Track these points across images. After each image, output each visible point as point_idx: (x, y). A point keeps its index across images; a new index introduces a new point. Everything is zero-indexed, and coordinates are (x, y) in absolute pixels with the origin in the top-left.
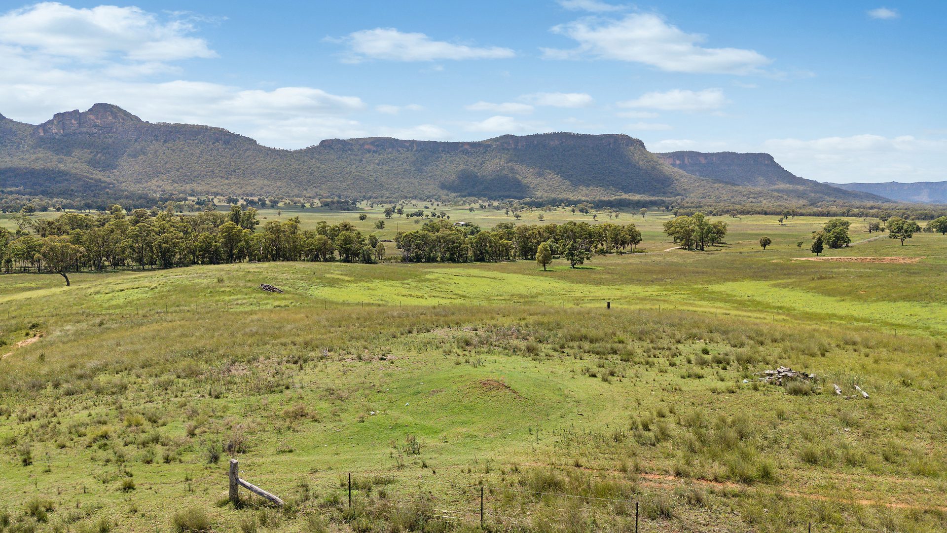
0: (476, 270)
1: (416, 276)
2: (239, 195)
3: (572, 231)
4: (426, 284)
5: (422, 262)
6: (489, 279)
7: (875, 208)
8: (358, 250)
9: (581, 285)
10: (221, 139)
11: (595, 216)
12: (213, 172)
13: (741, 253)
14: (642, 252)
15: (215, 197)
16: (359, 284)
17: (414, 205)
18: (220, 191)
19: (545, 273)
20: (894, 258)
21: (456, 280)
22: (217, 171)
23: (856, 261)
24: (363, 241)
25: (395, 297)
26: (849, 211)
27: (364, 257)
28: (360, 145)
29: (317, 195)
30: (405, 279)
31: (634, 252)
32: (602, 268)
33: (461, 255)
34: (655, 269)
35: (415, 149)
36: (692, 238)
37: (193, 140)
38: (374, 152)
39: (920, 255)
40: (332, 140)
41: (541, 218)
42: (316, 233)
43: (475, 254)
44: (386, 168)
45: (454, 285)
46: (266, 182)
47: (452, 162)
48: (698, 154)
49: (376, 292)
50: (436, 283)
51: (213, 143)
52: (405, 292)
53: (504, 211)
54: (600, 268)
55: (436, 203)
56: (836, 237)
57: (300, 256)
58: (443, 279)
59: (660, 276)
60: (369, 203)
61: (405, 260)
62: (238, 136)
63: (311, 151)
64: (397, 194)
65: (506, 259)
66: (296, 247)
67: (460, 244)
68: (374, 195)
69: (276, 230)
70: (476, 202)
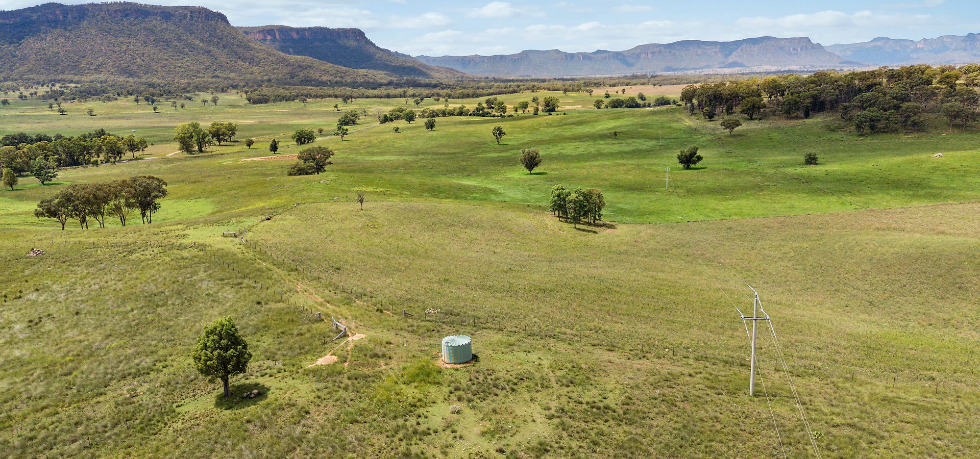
11: (155, 109)
14: (140, 159)
31: (132, 159)
41: (90, 113)
54: (68, 183)
70: (14, 89)
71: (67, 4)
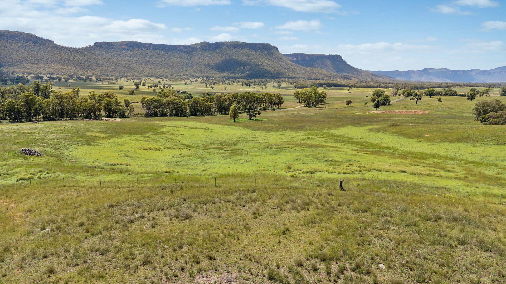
0: (193, 122)
1: (155, 129)
2: (44, 74)
3: (247, 97)
4: (162, 136)
5: (158, 116)
6: (203, 130)
7: (391, 83)
8: (116, 110)
9: (259, 132)
10: (31, 40)
11: (254, 88)
12: (26, 60)
13: (337, 109)
14: (285, 109)
15: (29, 75)
16: (112, 141)
17: (152, 81)
18: (32, 72)
19: (235, 123)
20: (416, 111)
21: (182, 131)
22: (29, 60)
23: (398, 113)
24: (120, 103)
25: (139, 151)
26: (380, 85)
27: (121, 114)
28: (119, 46)
29: (94, 74)
30: (147, 133)
31: (281, 109)
32: (267, 120)
33: (183, 112)
34: (297, 119)
35: (152, 49)
36: (310, 100)
37: (13, 40)
38: (127, 50)
39: (427, 109)
40: (102, 42)
41: (225, 89)
42: (88, 99)
43: (191, 111)
44: (135, 59)
45: (181, 136)
46: (61, 66)
47: (174, 56)
48: (305, 55)
49: (124, 147)
50: (168, 135)
51: (27, 42)
52: (147, 145)
53: (205, 84)
54: (266, 120)
55: (165, 80)
56: (384, 99)
57: (78, 113)
58: (173, 131)
59: (301, 124)
60: (126, 79)
61: (147, 115)
62: (42, 39)
63: (88, 49)
64: (142, 74)
65: (210, 114)
66: (74, 108)
67: (182, 105)
68: (128, 75)
69: (60, 97)
70: (188, 79)
71: (211, 42)
